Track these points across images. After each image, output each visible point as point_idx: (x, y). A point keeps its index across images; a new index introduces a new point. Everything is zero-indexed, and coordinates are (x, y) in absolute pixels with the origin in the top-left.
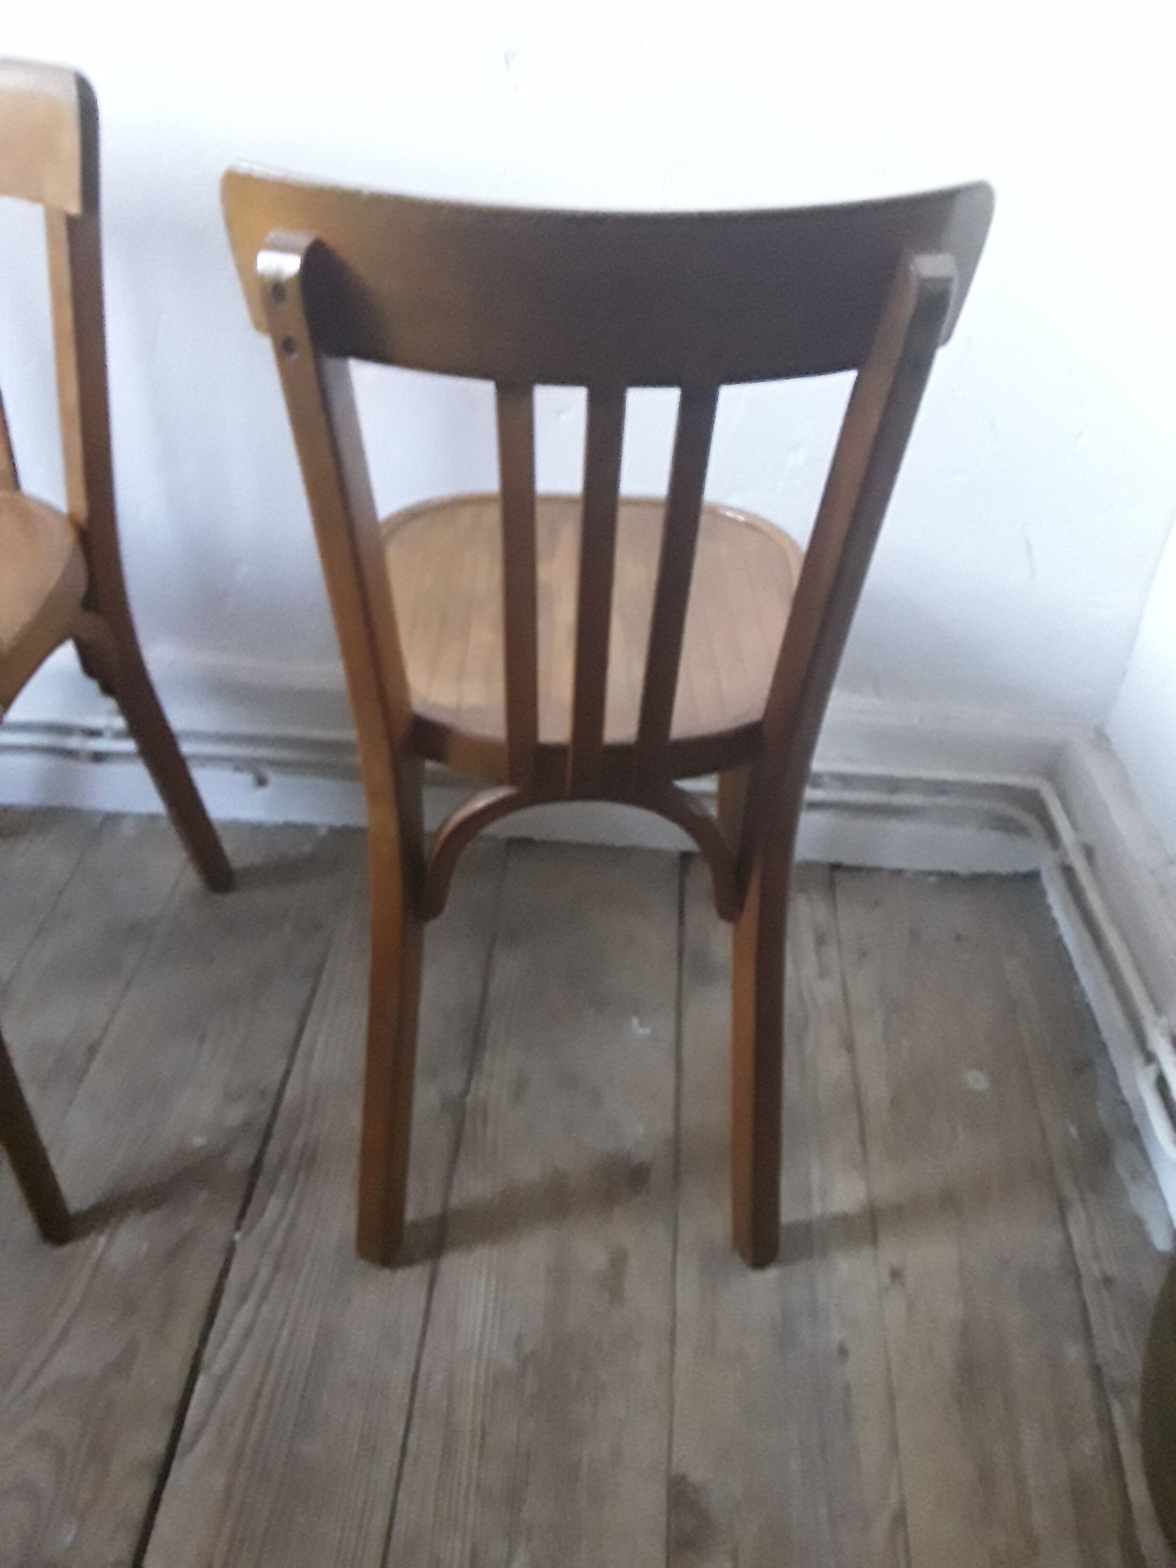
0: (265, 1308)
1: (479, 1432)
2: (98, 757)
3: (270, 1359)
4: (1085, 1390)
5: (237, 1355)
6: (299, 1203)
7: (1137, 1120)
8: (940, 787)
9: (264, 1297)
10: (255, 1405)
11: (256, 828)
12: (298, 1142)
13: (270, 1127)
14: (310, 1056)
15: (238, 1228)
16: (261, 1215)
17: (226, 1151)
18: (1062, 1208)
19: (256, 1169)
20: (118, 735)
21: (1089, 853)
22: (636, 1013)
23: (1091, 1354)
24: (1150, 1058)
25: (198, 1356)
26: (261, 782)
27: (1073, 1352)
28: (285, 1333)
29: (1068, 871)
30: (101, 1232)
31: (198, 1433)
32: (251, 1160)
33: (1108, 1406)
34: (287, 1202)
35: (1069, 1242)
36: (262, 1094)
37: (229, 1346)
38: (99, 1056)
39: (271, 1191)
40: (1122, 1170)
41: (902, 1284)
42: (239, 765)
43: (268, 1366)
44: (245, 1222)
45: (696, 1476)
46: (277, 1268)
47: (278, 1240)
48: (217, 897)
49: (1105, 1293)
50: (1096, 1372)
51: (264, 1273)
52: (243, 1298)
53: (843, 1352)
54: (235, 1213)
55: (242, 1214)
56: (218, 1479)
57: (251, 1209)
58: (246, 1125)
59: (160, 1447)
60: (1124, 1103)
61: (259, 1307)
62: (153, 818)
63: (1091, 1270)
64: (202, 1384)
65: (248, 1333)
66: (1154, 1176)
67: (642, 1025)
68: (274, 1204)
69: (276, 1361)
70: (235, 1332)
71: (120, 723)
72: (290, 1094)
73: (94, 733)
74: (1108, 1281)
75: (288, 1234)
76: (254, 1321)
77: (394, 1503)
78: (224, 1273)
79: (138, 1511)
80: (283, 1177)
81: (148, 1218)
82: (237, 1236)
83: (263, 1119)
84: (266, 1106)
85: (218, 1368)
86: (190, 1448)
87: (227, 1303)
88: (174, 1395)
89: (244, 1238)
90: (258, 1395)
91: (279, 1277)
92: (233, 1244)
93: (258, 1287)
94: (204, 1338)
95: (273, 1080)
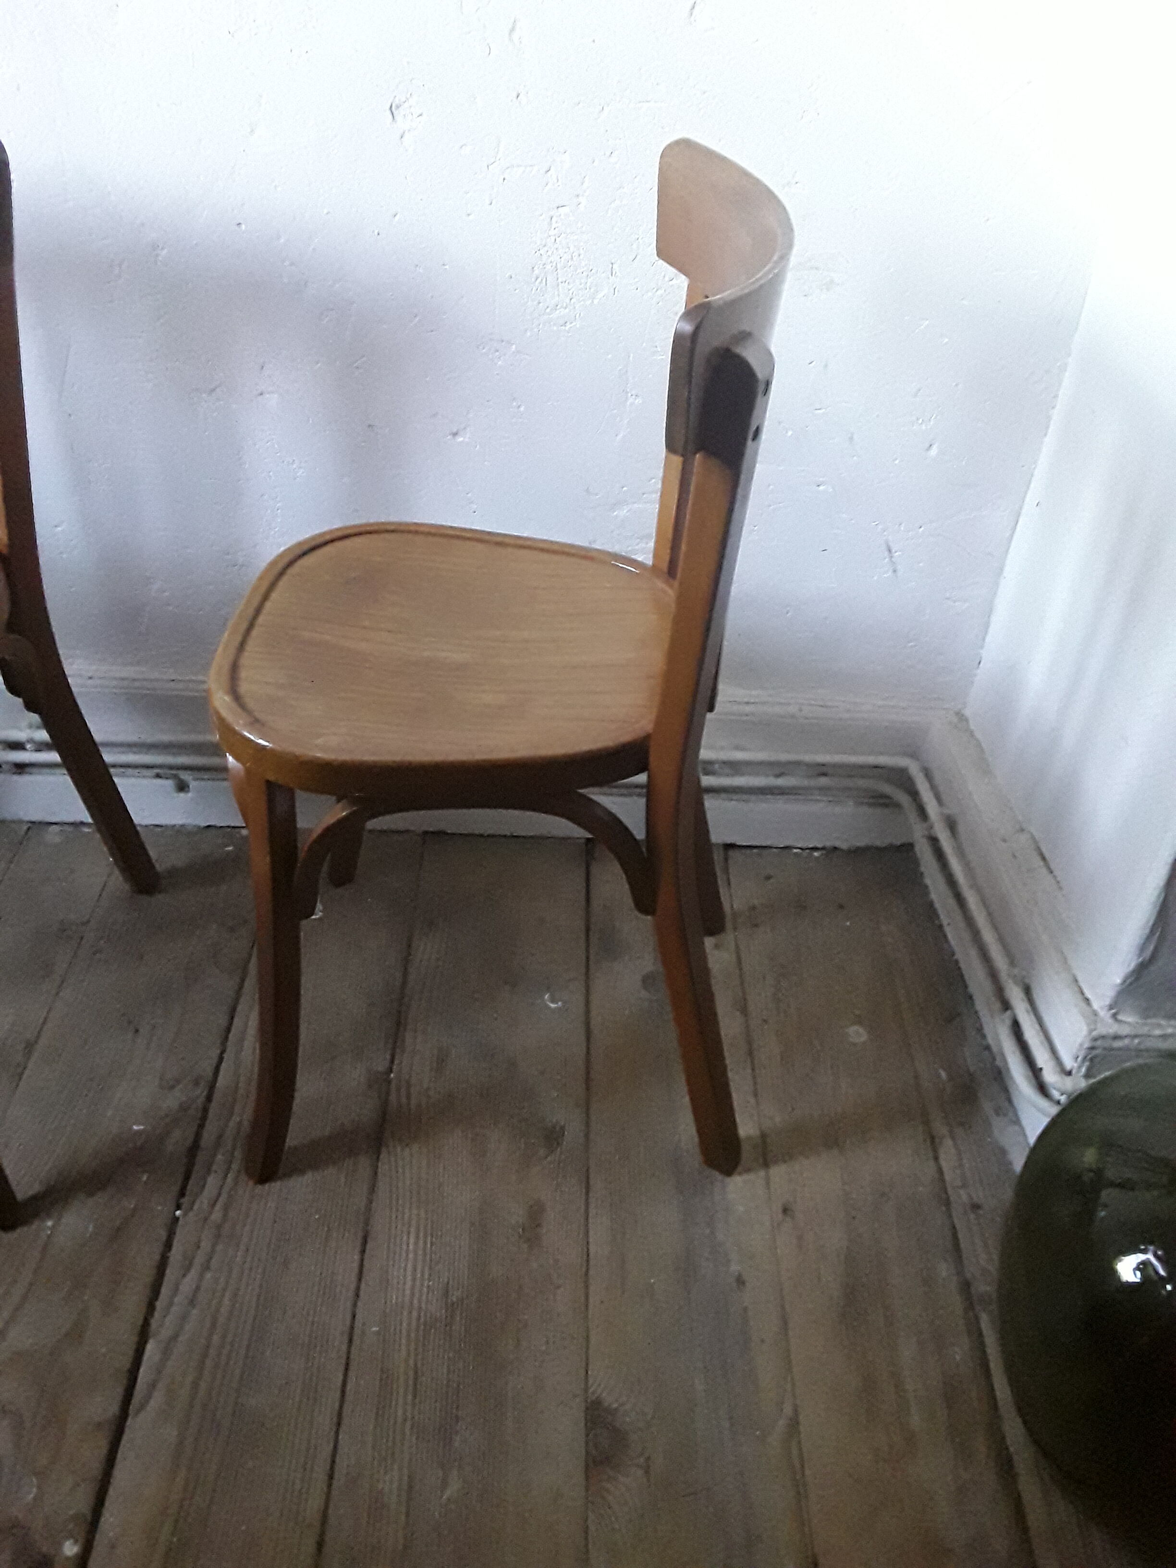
0: (207, 1277)
1: (411, 1373)
2: (21, 768)
3: (214, 1325)
4: (957, 1303)
5: (182, 1322)
6: (236, 1180)
7: (998, 1062)
8: (822, 770)
9: (206, 1267)
10: (202, 1363)
11: (179, 831)
12: (233, 1126)
13: (205, 1110)
14: (241, 1041)
15: (178, 1207)
16: (200, 1193)
17: (163, 1137)
18: (933, 1141)
19: (194, 1149)
20: (40, 747)
21: (952, 825)
22: (548, 989)
23: (960, 1272)
24: (1006, 1006)
25: (146, 1324)
26: (182, 787)
27: (944, 1269)
28: (226, 1301)
29: (934, 841)
30: (49, 1216)
31: (148, 1397)
32: (189, 1142)
33: (977, 1319)
34: (224, 1179)
35: (940, 1171)
36: (197, 1080)
37: (175, 1312)
38: (36, 1055)
39: (209, 1172)
40: (987, 1107)
41: (793, 1218)
42: (159, 772)
43: (213, 1328)
44: (185, 1201)
45: (609, 1400)
46: (217, 1239)
47: (216, 1216)
48: (144, 899)
49: (972, 1216)
50: (966, 1286)
51: (206, 1245)
52: (187, 1269)
53: (740, 1281)
54: (176, 1189)
55: (182, 1193)
56: (170, 1433)
57: (190, 1188)
58: (184, 1108)
59: (114, 1409)
60: (988, 1048)
61: (201, 1276)
62: (79, 824)
63: (960, 1197)
64: (151, 1347)
65: (192, 1301)
66: (1016, 1114)
67: (553, 1001)
68: (212, 1181)
70: (181, 1299)
71: (43, 735)
72: (221, 1082)
73: (17, 746)
74: (976, 1207)
75: (226, 1209)
76: (198, 1288)
78: (168, 1245)
79: (96, 1467)
80: (220, 1156)
81: (90, 1202)
82: (178, 1213)
83: (201, 1100)
84: (201, 1092)
85: (165, 1333)
86: (142, 1407)
87: (171, 1274)
88: (126, 1362)
89: (185, 1214)
90: (205, 1355)
91: (220, 1247)
92: (177, 1219)
93: (199, 1259)
94: (151, 1307)
95: (206, 1067)
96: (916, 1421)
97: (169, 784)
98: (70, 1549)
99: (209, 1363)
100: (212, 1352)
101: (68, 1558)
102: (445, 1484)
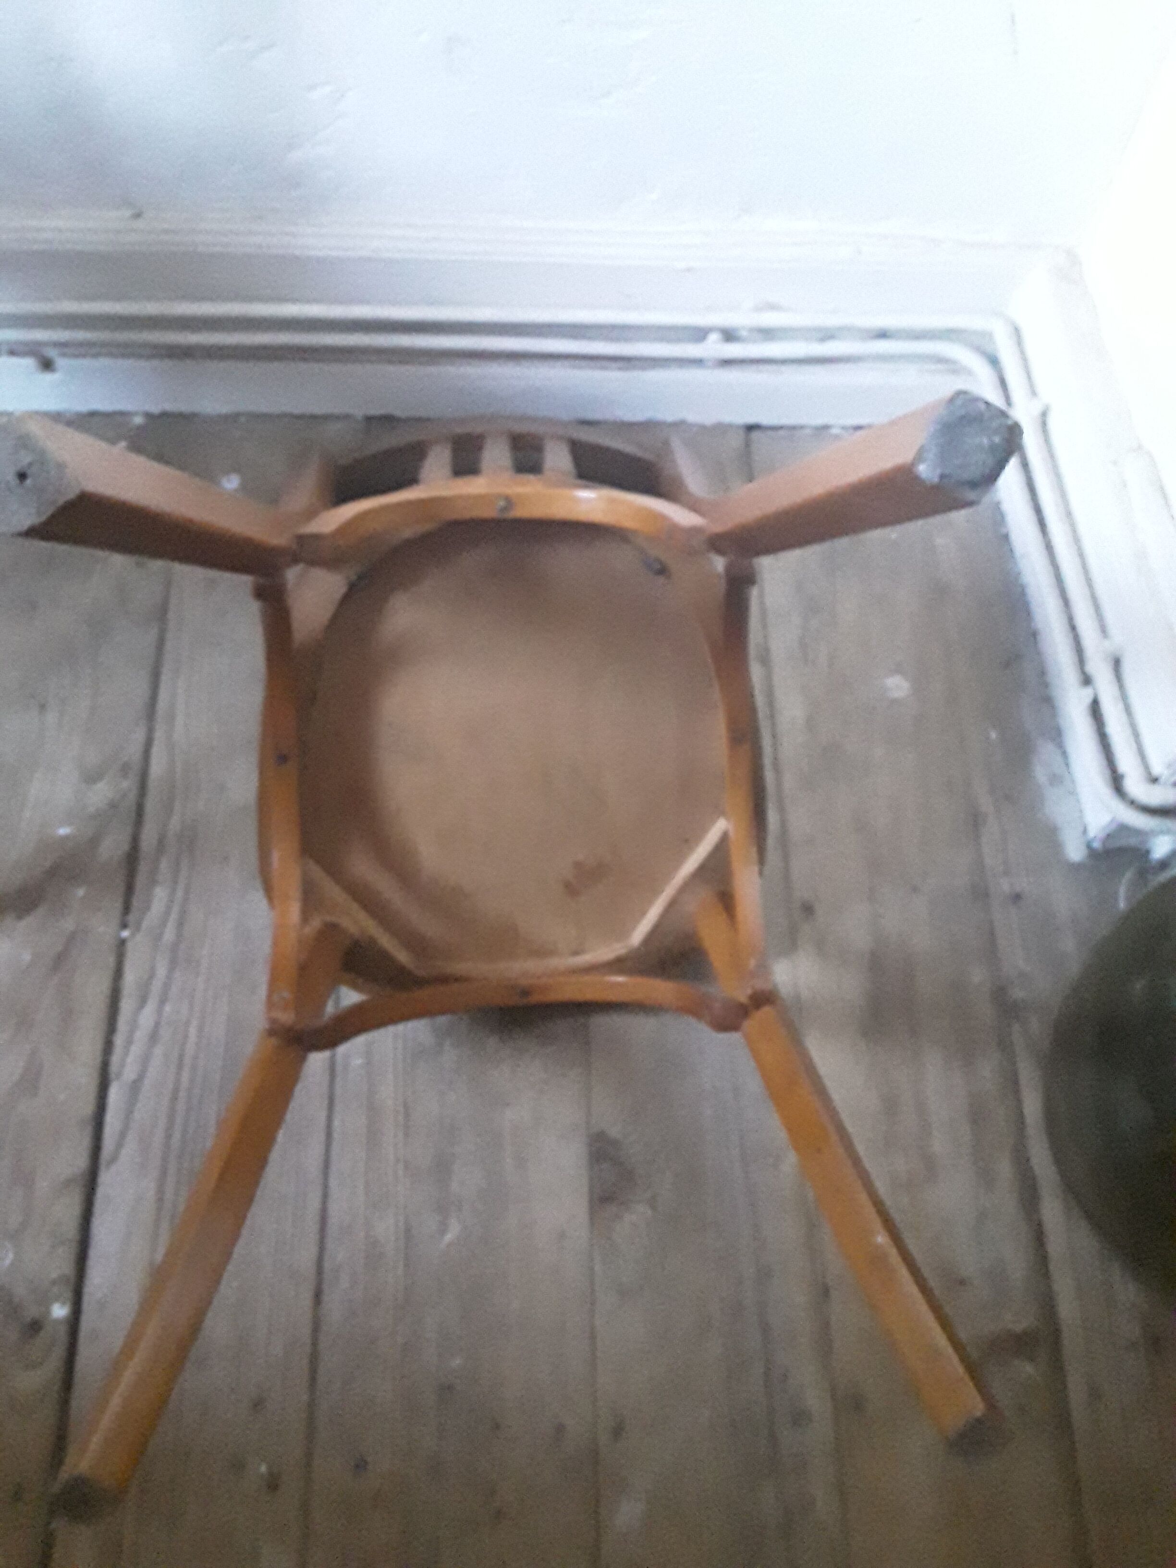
0: (168, 1008)
1: (401, 1109)
3: (181, 1059)
4: (987, 1012)
5: (145, 1060)
6: (187, 892)
9: (164, 996)
10: (173, 1108)
12: (175, 824)
13: (140, 806)
14: (171, 718)
15: (124, 926)
16: (148, 908)
17: (94, 842)
18: (976, 820)
19: (132, 858)
23: (995, 976)
25: (106, 1065)
26: (47, 366)
27: (977, 973)
28: (193, 1031)
31: (119, 1145)
32: (126, 847)
33: (1009, 1029)
34: (173, 891)
35: (980, 858)
36: (125, 769)
37: (136, 1050)
39: (154, 881)
41: (814, 918)
43: (180, 1066)
44: (131, 918)
45: (614, 1132)
46: (173, 964)
47: (169, 935)
49: (1013, 911)
51: (161, 971)
52: (143, 1001)
54: (118, 905)
55: (127, 909)
56: (147, 1186)
57: (136, 902)
58: (113, 806)
59: (82, 1162)
61: (160, 1011)
63: (1001, 887)
64: (115, 1094)
65: (154, 1037)
68: (160, 894)
69: (187, 1061)
70: (141, 1035)
72: (157, 768)
74: (1017, 897)
75: (180, 924)
76: (157, 1025)
77: (326, 1187)
78: (118, 973)
80: (164, 865)
82: (125, 934)
83: (132, 796)
84: (129, 784)
85: (129, 1073)
86: (114, 1159)
87: (126, 1006)
88: (88, 1108)
89: (133, 935)
90: (174, 1098)
91: (177, 974)
92: (123, 942)
93: (157, 986)
94: (108, 1047)
95: (133, 750)
96: (939, 1144)
97: (29, 363)
98: (60, 1311)
99: (181, 1106)
100: (182, 1094)
101: (57, 1321)
102: (443, 1229)
